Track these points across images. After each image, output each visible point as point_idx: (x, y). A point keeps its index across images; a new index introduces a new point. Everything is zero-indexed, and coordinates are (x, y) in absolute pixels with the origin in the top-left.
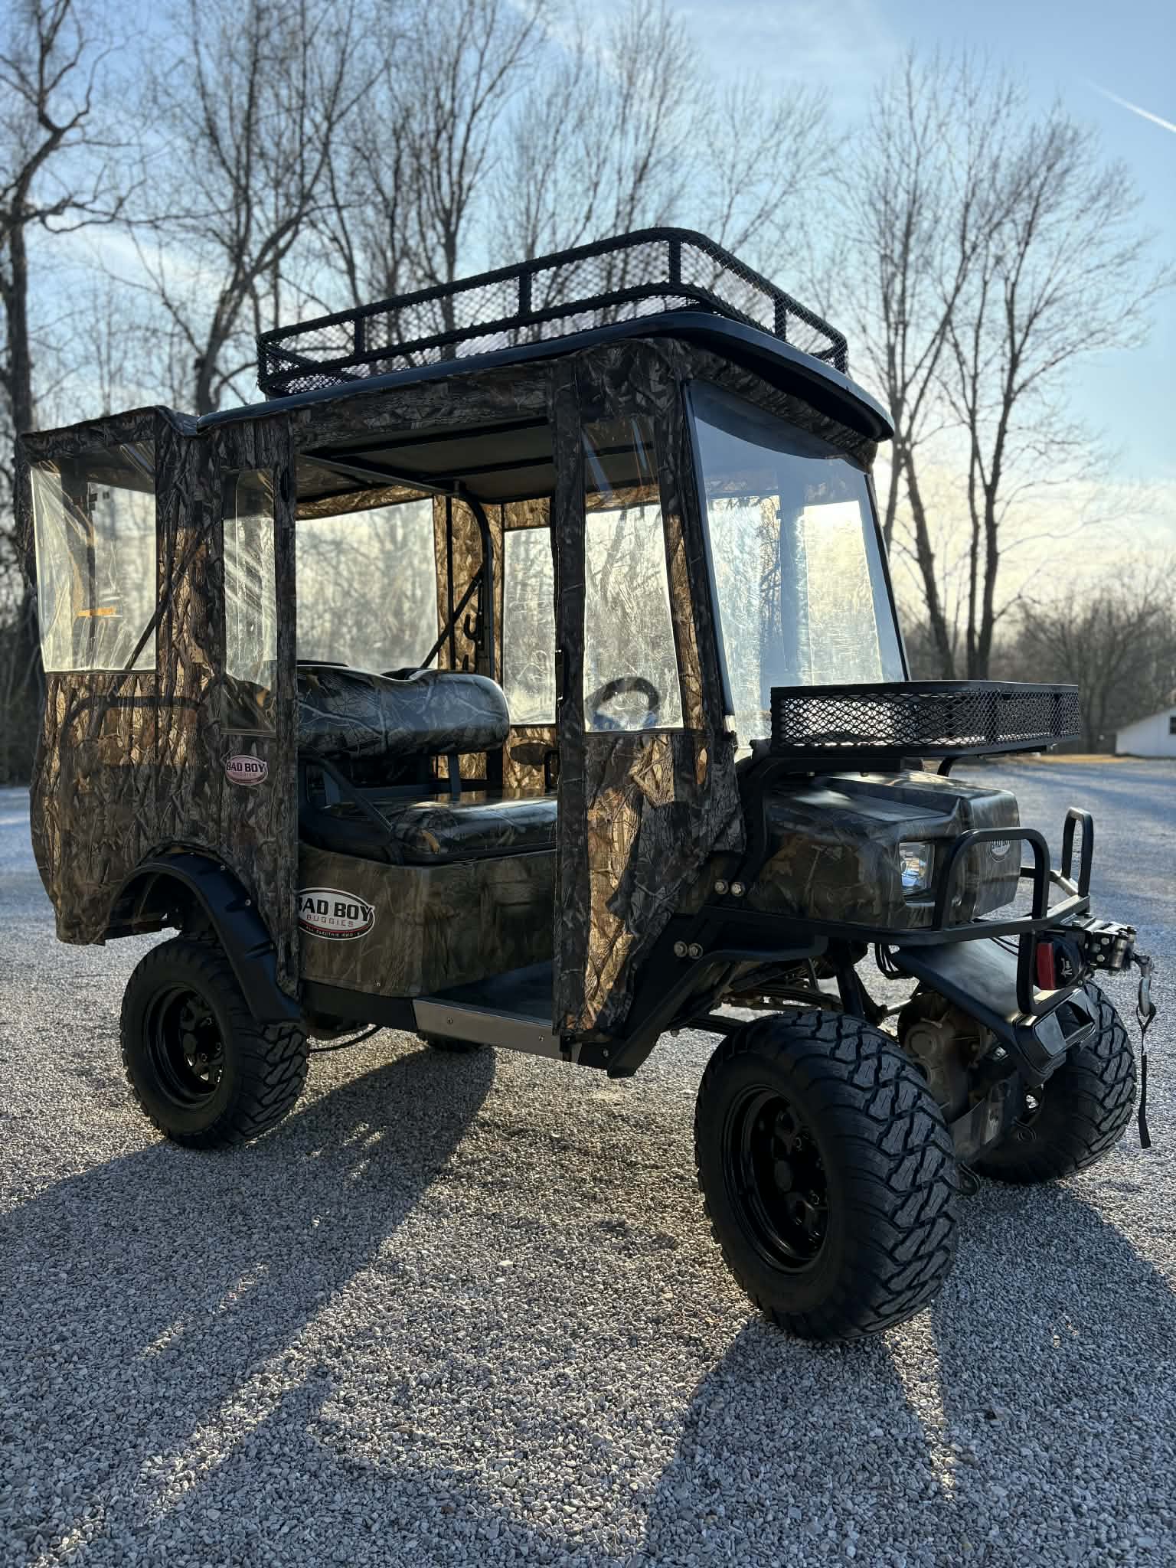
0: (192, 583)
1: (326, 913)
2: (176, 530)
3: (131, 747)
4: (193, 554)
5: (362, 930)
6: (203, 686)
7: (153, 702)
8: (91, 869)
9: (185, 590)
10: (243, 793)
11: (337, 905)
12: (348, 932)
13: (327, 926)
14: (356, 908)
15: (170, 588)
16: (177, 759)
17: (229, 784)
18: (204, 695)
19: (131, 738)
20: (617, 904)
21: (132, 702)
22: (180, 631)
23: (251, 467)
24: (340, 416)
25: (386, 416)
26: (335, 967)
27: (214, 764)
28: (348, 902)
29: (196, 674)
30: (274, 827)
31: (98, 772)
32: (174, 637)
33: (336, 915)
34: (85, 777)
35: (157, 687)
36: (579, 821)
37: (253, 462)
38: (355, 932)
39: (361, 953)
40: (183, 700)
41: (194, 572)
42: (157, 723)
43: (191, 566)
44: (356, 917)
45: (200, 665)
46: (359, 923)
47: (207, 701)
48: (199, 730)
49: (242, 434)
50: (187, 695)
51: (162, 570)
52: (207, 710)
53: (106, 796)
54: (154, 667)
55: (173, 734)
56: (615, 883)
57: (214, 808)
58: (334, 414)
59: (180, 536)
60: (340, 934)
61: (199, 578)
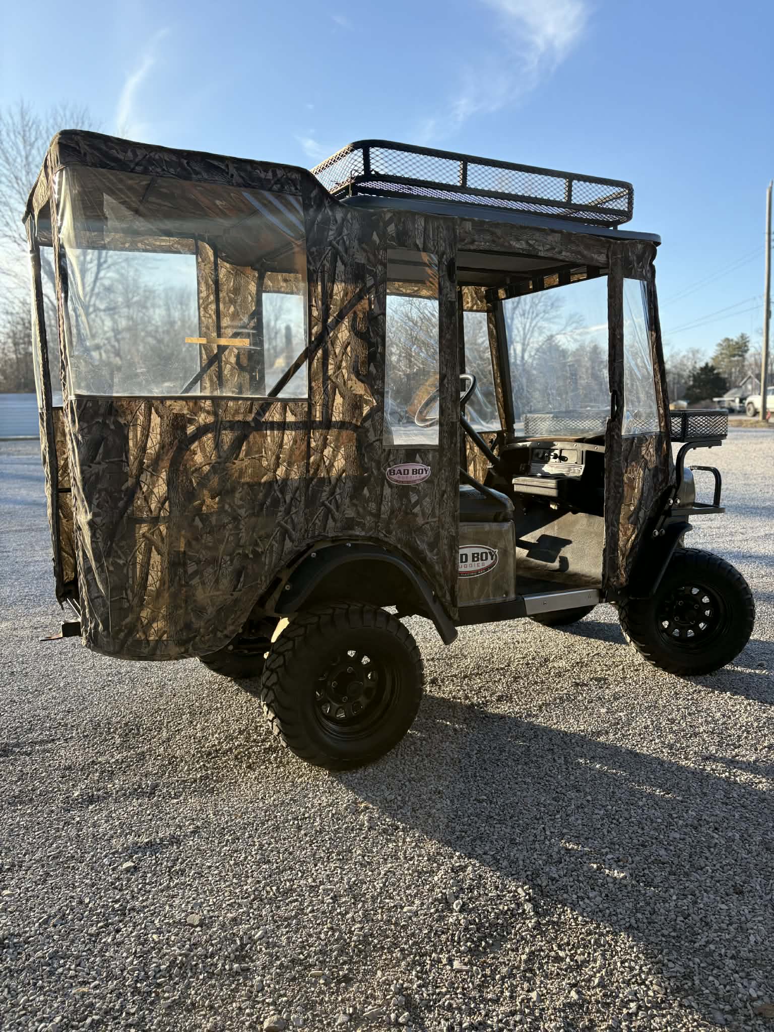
0: (353, 328)
1: (466, 561)
2: (333, 283)
3: (277, 465)
4: (353, 306)
5: (490, 567)
6: (365, 413)
7: (307, 425)
8: (217, 581)
9: (344, 333)
10: (404, 491)
11: (473, 554)
12: (482, 569)
13: (468, 569)
14: (486, 553)
15: (325, 330)
16: (334, 472)
17: (390, 486)
18: (365, 419)
19: (278, 458)
20: (632, 519)
21: (283, 426)
22: (339, 367)
23: (418, 249)
24: (493, 233)
25: (523, 242)
26: (475, 595)
27: (375, 472)
28: (480, 551)
29: (355, 404)
30: (437, 512)
31: (233, 490)
32: (330, 372)
33: (473, 561)
34: (213, 498)
35: (310, 412)
36: (619, 481)
37: (421, 246)
38: (486, 569)
39: (491, 581)
40: (342, 425)
41: (354, 319)
42: (309, 443)
43: (351, 314)
44: (487, 559)
45: (361, 396)
46: (489, 562)
47: (368, 424)
48: (359, 448)
49: (414, 224)
50: (347, 419)
51: (315, 313)
52: (368, 431)
53: (242, 512)
54: (306, 396)
55: (328, 452)
56: (632, 508)
57: (373, 506)
58: (488, 231)
59: (338, 289)
60: (477, 572)
61: (361, 326)
